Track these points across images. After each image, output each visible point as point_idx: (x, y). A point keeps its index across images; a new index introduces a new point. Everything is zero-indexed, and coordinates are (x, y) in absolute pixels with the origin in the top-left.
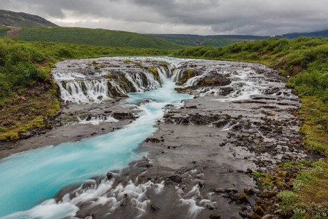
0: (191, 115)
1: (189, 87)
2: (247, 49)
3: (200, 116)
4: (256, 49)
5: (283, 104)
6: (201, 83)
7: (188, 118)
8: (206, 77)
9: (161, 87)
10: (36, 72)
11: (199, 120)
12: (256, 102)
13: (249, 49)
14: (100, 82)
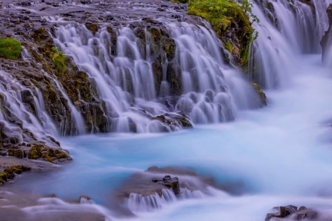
9: (263, 102)
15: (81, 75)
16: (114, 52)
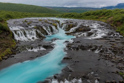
0: (79, 46)
1: (72, 32)
2: (93, 14)
3: (83, 46)
4: (97, 14)
5: (117, 40)
6: (77, 30)
7: (78, 47)
8: (79, 27)
10: (2, 26)
11: (83, 48)
13: (94, 14)
14: (32, 31)
15: (45, 30)
16: (47, 28)
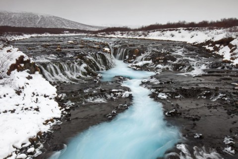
12: (213, 75)
